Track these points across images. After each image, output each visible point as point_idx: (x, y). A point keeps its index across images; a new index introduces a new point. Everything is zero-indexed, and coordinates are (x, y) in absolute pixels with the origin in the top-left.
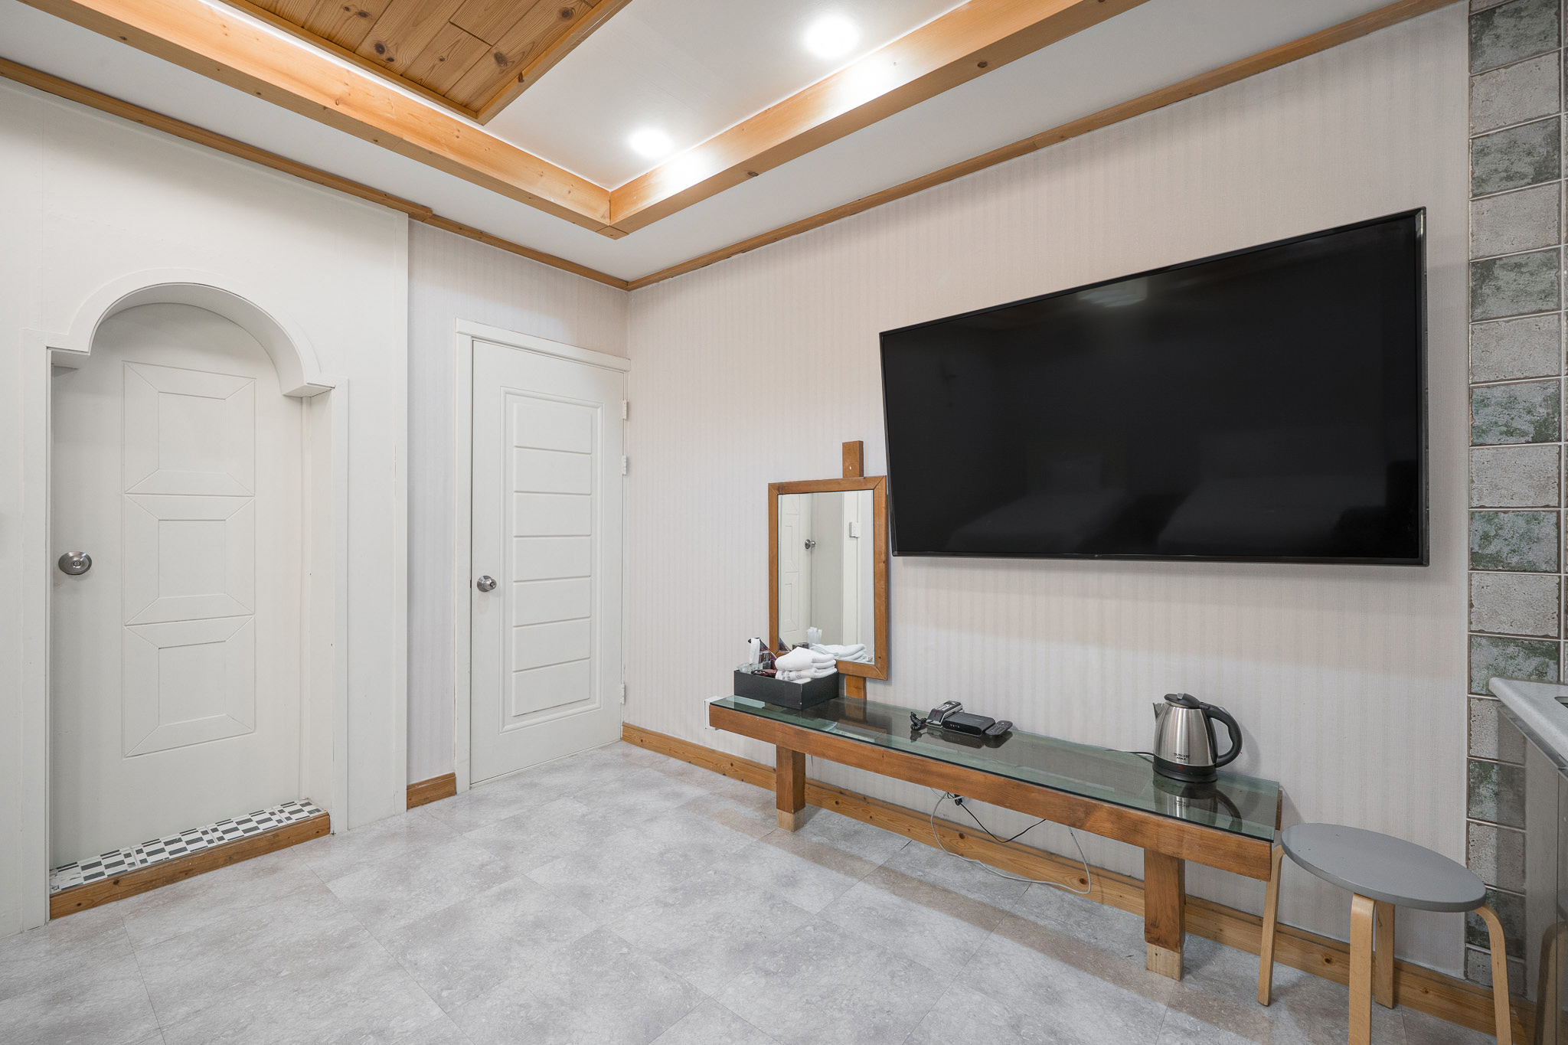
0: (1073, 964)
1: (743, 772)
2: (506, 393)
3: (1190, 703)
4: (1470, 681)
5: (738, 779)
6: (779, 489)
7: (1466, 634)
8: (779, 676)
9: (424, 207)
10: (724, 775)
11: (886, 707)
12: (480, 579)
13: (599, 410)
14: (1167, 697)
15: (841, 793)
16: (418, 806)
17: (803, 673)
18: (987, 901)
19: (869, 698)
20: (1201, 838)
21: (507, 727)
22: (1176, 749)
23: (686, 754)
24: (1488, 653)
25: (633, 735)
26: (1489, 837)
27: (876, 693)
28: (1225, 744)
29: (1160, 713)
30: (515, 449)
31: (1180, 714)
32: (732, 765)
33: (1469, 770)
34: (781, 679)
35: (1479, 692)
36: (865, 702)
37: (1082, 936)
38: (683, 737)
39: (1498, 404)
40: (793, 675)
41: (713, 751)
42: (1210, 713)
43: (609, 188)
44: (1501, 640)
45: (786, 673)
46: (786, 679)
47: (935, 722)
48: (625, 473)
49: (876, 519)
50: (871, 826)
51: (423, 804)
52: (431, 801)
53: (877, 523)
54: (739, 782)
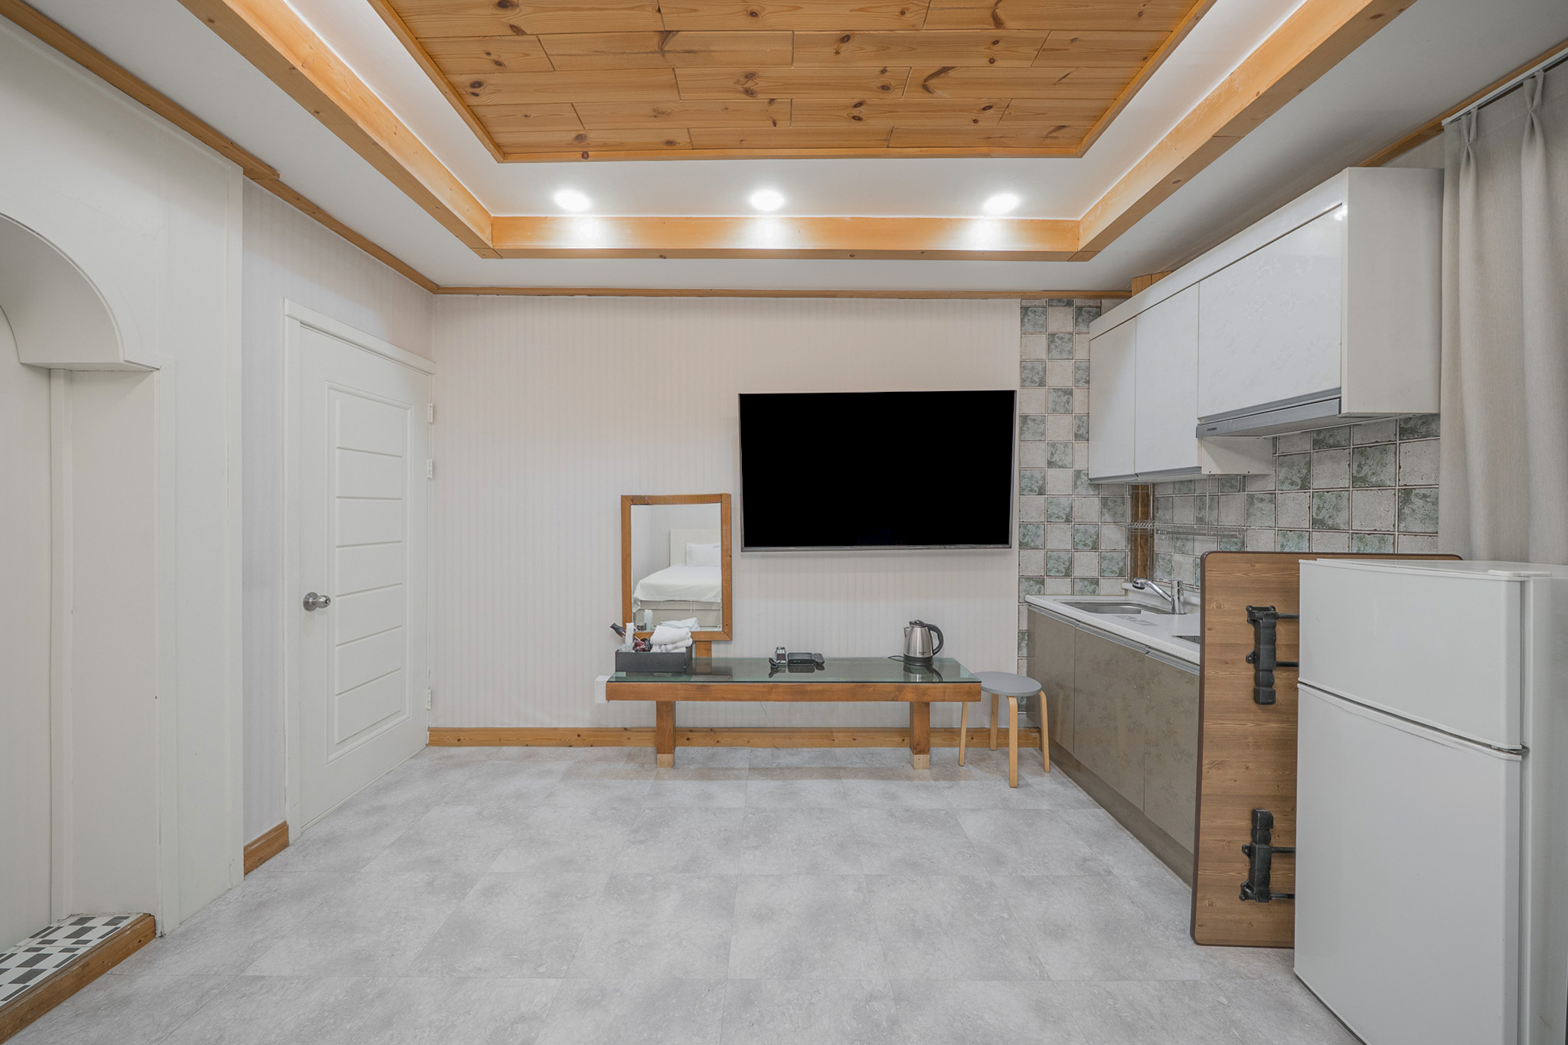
0: (886, 779)
1: (592, 739)
2: (330, 388)
3: (921, 625)
4: (1019, 597)
5: (587, 746)
6: (629, 501)
7: (1018, 577)
8: (655, 650)
9: (270, 167)
10: (570, 746)
11: (726, 660)
12: (306, 598)
13: (409, 411)
14: (911, 623)
15: (691, 731)
16: (252, 870)
17: (679, 644)
18: (822, 766)
19: (714, 655)
20: (954, 689)
21: (331, 757)
22: (917, 651)
23: (522, 739)
24: (1025, 585)
25: (440, 737)
26: (1024, 663)
27: (719, 652)
28: (936, 643)
29: (908, 635)
30: (337, 451)
31: (918, 630)
32: (579, 736)
33: (1019, 636)
34: (659, 651)
35: (1022, 602)
36: (711, 659)
37: (878, 765)
38: (514, 725)
39: (1028, 478)
40: (670, 647)
41: (556, 729)
42: (932, 628)
43: (493, 213)
44: (1029, 579)
45: (663, 647)
46: (664, 651)
47: (782, 662)
48: (431, 477)
49: (724, 525)
50: (719, 748)
51: (257, 867)
52: (266, 861)
53: (724, 528)
54: (590, 749)
